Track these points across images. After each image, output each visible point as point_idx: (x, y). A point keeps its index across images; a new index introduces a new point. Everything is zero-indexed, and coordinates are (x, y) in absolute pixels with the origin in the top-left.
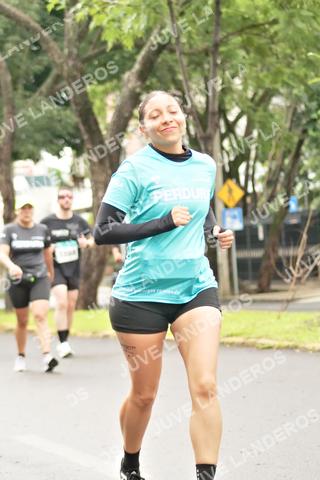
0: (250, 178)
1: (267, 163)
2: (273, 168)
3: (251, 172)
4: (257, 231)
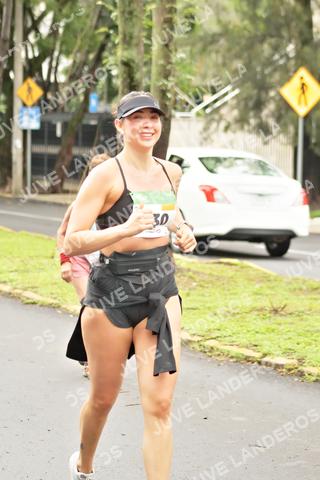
0: (53, 71)
1: (72, 56)
2: (78, 61)
3: (54, 64)
4: (55, 127)
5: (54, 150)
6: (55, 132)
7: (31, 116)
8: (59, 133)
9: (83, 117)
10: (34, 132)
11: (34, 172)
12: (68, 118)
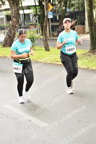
0: (54, 1)
4: (56, 17)
5: (57, 24)
6: (57, 18)
7: (50, 14)
8: (58, 19)
9: (65, 13)
10: (51, 19)
11: (52, 31)
12: (61, 14)
